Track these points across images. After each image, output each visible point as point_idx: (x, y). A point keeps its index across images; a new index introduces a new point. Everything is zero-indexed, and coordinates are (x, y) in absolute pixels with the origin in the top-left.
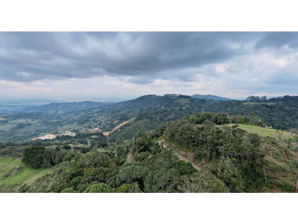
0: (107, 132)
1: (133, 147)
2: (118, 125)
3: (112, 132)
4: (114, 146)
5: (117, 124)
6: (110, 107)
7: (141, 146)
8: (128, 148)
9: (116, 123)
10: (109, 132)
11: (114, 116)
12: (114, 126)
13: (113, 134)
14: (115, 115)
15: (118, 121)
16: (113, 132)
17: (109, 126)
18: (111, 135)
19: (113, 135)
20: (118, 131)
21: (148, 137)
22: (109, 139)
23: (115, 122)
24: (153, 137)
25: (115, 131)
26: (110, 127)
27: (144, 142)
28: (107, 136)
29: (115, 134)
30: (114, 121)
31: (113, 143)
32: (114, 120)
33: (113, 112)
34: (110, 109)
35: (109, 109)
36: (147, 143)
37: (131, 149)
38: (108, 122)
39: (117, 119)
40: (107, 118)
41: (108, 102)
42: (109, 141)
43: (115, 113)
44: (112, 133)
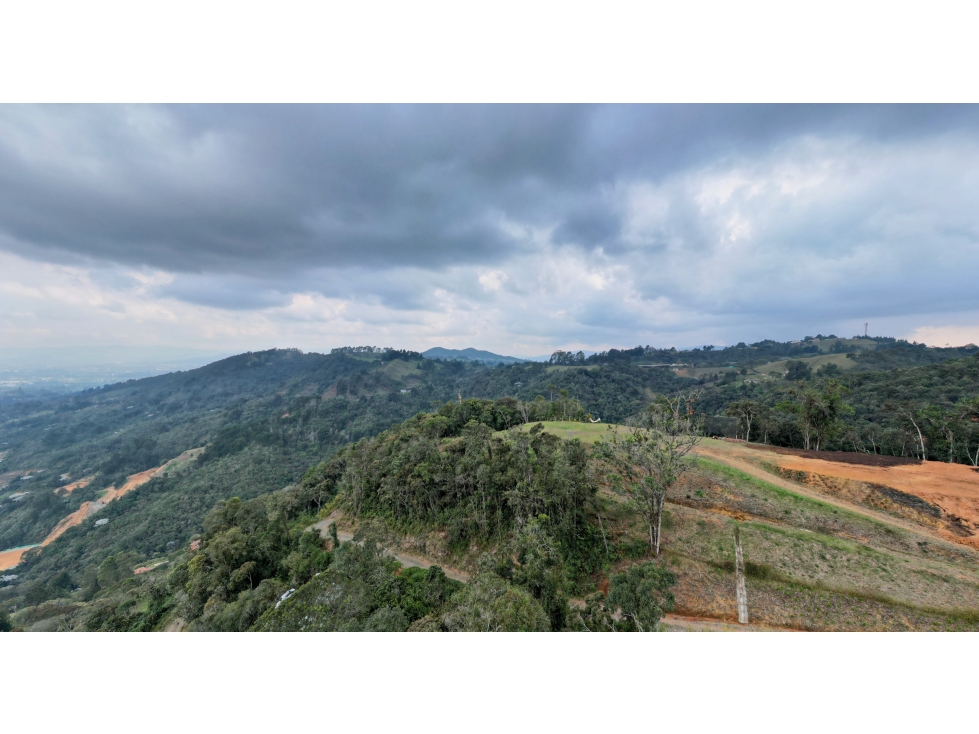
0: (9, 551)
1: (195, 580)
2: (93, 498)
3: (46, 543)
4: (63, 617)
5: (89, 495)
6: (35, 415)
7: (237, 565)
8: (159, 595)
9: (75, 492)
10: (27, 548)
11: (62, 458)
12: (63, 510)
13: (56, 551)
14: (74, 448)
15: (92, 478)
16: (59, 540)
17: (21, 514)
18: (38, 560)
19: (53, 560)
20: (92, 528)
21: (273, 516)
22: (27, 585)
23: (70, 488)
24: (293, 514)
25: (73, 532)
26: (35, 518)
27: (252, 545)
28: (8, 572)
29: (69, 552)
30: (65, 483)
31: (55, 602)
32: (64, 477)
33: (53, 440)
34: (37, 423)
35: (23, 424)
36: (266, 544)
37: (181, 597)
38: (18, 496)
39: (85, 467)
40: (12, 474)
41: (20, 390)
42: (22, 598)
43: (72, 441)
44: (45, 549)
